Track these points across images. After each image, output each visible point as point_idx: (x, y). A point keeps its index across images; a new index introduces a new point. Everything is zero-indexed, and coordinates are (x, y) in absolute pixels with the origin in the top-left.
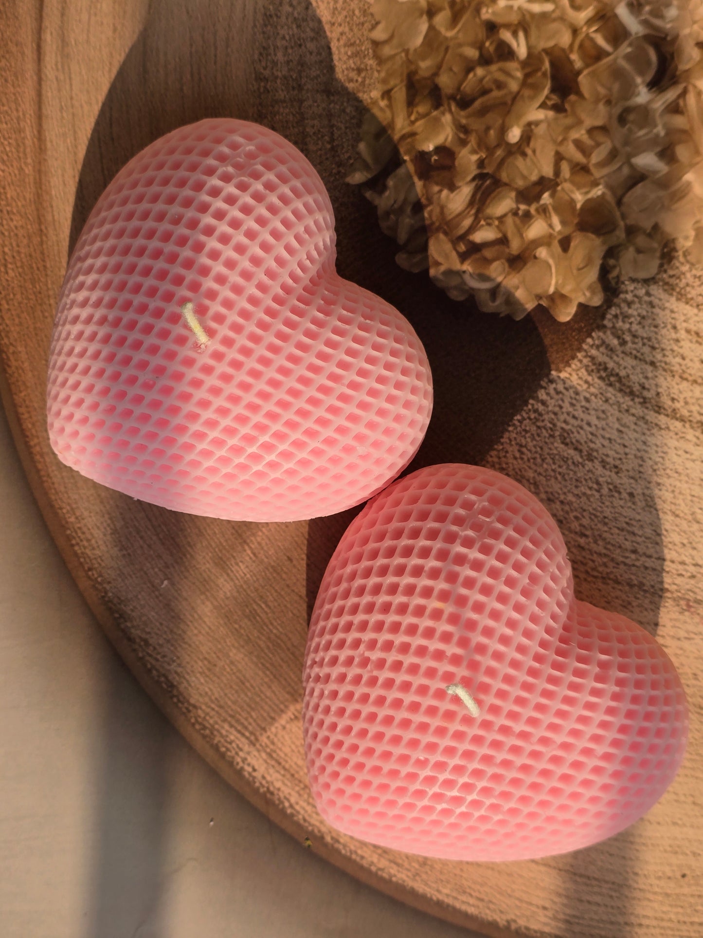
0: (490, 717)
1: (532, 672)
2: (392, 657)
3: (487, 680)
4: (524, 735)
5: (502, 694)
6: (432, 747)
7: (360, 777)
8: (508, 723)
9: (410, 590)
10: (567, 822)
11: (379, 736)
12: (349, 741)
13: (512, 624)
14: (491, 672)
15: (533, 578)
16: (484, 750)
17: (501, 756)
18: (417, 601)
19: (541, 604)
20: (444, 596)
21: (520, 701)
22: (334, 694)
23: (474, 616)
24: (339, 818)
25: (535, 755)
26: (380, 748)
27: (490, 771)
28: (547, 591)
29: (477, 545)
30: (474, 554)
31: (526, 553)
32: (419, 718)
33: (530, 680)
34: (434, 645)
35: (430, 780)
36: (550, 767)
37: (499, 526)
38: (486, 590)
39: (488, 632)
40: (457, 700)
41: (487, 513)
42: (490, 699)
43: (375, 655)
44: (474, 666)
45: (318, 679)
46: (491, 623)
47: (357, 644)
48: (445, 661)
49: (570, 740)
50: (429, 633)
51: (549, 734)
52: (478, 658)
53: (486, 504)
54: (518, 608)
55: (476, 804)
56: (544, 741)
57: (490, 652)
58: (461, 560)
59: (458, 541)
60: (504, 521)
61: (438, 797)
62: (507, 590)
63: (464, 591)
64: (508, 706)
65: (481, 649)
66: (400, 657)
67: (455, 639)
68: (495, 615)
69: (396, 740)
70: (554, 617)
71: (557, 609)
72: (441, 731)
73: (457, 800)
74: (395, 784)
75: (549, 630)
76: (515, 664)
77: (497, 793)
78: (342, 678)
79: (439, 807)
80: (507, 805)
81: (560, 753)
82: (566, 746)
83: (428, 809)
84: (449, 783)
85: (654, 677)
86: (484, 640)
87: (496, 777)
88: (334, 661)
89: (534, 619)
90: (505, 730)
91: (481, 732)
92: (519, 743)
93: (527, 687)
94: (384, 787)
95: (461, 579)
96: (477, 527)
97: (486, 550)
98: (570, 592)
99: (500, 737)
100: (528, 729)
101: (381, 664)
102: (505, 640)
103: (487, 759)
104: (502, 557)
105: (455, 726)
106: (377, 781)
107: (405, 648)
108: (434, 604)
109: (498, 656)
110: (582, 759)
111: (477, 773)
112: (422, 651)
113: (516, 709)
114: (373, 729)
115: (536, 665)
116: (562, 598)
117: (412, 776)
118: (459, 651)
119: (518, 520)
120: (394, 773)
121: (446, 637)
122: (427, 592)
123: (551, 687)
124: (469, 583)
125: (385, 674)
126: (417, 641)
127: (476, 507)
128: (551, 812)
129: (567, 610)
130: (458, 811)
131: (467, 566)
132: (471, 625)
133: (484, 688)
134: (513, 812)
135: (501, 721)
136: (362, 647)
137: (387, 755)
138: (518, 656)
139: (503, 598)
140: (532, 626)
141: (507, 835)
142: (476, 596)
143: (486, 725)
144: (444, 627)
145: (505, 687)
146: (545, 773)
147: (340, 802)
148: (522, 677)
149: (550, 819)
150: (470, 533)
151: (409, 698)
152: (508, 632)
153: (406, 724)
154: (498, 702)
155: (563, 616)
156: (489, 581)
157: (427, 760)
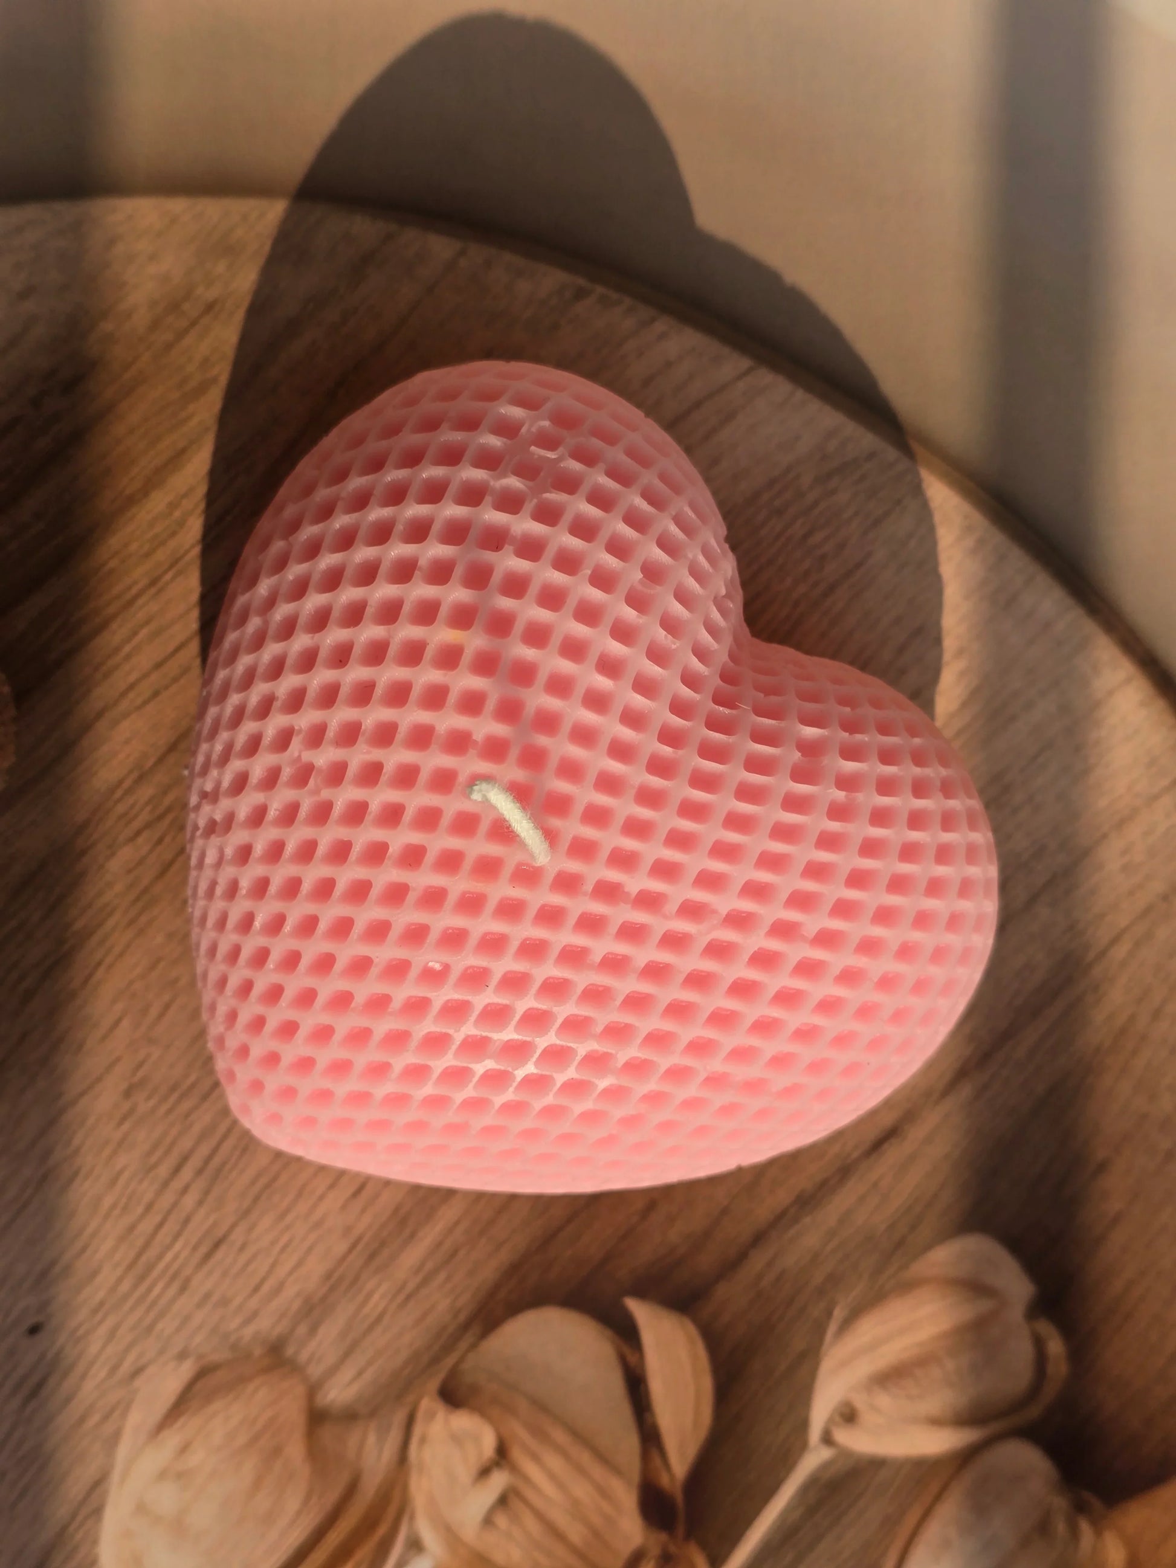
0: (573, 866)
1: (659, 767)
2: (359, 756)
3: (563, 786)
4: (648, 901)
5: (597, 816)
6: (454, 939)
7: (309, 1020)
8: (613, 875)
9: (390, 613)
10: (753, 1087)
11: (342, 928)
12: (279, 948)
13: (609, 667)
14: (571, 770)
15: (653, 573)
16: (566, 937)
17: (601, 947)
18: (406, 631)
19: (670, 625)
20: (463, 618)
21: (637, 829)
22: (244, 854)
23: (529, 653)
24: (275, 1118)
25: (674, 941)
26: (346, 952)
27: (582, 979)
28: (683, 597)
29: (529, 506)
30: (524, 525)
31: (634, 520)
32: (423, 879)
33: (655, 782)
34: (447, 721)
35: (456, 1011)
36: (708, 965)
37: (574, 466)
38: (552, 598)
39: (560, 686)
40: (502, 832)
41: (549, 442)
42: (573, 827)
43: (324, 757)
44: (533, 759)
45: (212, 828)
46: (566, 666)
47: (284, 740)
48: (472, 752)
49: (747, 905)
50: (435, 698)
51: (700, 896)
52: (542, 740)
53: (546, 423)
54: (623, 633)
55: (557, 1055)
56: (692, 911)
57: (566, 727)
58: (495, 539)
59: (488, 499)
60: (589, 459)
61: (476, 1046)
62: (596, 595)
63: (505, 603)
64: (612, 839)
65: (547, 722)
66: (376, 754)
67: (491, 704)
68: (574, 650)
69: (379, 931)
70: (701, 654)
71: (705, 637)
72: (472, 904)
73: (517, 1051)
74: (382, 1027)
75: (690, 680)
76: (621, 751)
77: (599, 1028)
78: (258, 817)
79: (480, 1068)
80: (625, 1054)
81: (728, 935)
82: (739, 921)
83: (457, 1076)
84: (496, 1015)
85: (917, 771)
86: (552, 703)
87: (595, 995)
88: (240, 784)
89: (657, 655)
90: (607, 892)
91: (557, 899)
92: (639, 917)
93: (649, 798)
94: (360, 1037)
95: (497, 578)
96: (527, 471)
97: (548, 515)
98: (735, 606)
99: (598, 908)
100: (656, 886)
101: (337, 774)
102: (597, 701)
103: (573, 956)
104: (584, 530)
105: (502, 890)
106: (344, 1024)
107: (385, 735)
108: (442, 635)
109: (584, 736)
110: (774, 945)
111: (555, 988)
112: (422, 738)
113: (630, 844)
114: (330, 913)
115: (667, 750)
116: (716, 615)
117: (417, 1007)
118: (500, 729)
119: (617, 455)
120: (379, 1004)
121: (472, 704)
122: (427, 613)
123: (699, 795)
124: (516, 586)
125: (346, 795)
126: (412, 716)
127: (524, 430)
128: (716, 1064)
129: (728, 640)
130: (520, 1074)
131: (508, 549)
132: (524, 674)
133: (558, 805)
134: (637, 1068)
135: (599, 872)
136: (296, 744)
137: (360, 967)
138: (627, 733)
139: (588, 614)
140: (653, 670)
141: (631, 1122)
142: (531, 612)
143: (567, 883)
144: (465, 681)
145: (603, 799)
146: (698, 981)
147: (274, 1081)
148: (638, 776)
149: (715, 1081)
150: (513, 482)
151: (400, 839)
152: (603, 682)
153: (396, 894)
154: (589, 832)
155: (720, 650)
156: (558, 578)
157: (447, 968)
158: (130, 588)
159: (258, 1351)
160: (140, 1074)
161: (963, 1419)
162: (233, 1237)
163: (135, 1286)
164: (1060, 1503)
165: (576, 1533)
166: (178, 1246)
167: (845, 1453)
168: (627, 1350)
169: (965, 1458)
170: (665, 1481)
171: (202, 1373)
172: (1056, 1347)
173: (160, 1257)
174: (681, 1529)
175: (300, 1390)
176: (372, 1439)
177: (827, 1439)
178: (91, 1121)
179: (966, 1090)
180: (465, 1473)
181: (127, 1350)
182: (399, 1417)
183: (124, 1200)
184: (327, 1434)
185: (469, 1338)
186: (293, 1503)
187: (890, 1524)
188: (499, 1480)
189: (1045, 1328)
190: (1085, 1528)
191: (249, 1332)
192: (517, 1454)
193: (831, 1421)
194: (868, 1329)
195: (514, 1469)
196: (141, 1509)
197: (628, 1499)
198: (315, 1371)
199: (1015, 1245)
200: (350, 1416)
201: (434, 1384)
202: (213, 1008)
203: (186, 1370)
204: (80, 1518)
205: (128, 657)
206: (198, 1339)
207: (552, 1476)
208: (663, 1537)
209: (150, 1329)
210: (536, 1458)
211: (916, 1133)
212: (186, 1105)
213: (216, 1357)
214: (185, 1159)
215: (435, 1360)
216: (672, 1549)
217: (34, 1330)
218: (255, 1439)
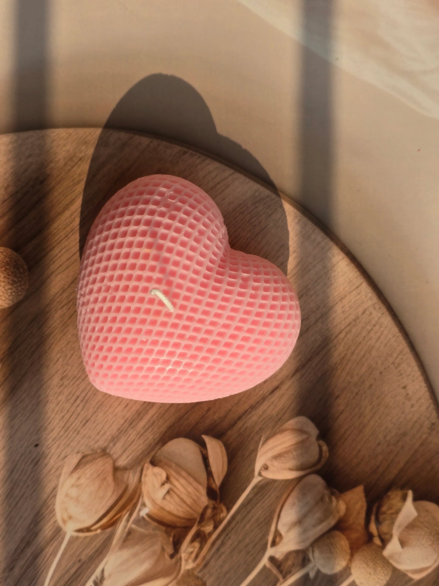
0: (181, 312)
1: (204, 285)
2: (123, 283)
3: (177, 291)
4: (201, 321)
5: (187, 298)
6: (149, 332)
7: (111, 355)
8: (192, 314)
9: (130, 245)
10: (232, 371)
11: (119, 330)
12: (102, 336)
13: (189, 258)
14: (180, 286)
15: (201, 233)
16: (179, 331)
17: (189, 334)
18: (135, 250)
19: (206, 247)
20: (150, 246)
21: (198, 302)
22: (92, 311)
23: (168, 255)
24: (102, 383)
25: (208, 332)
26: (120, 337)
27: (184, 343)
28: (210, 239)
29: (167, 215)
30: (166, 220)
31: (196, 219)
32: (140, 316)
33: (203, 289)
34: (146, 274)
35: (150, 352)
36: (218, 338)
37: (180, 204)
38: (174, 240)
39: (176, 264)
40: (161, 303)
41: (173, 198)
42: (180, 302)
43: (113, 284)
44: (169, 283)
45: (83, 304)
46: (178, 258)
47: (102, 279)
48: (153, 282)
49: (228, 322)
50: (143, 267)
51: (215, 320)
52: (171, 278)
53: (172, 192)
54: (193, 249)
55: (177, 363)
56: (213, 324)
57: (178, 275)
58: (158, 224)
59: (156, 214)
60: (183, 202)
61: (155, 361)
62: (185, 239)
63: (161, 242)
64: (191, 305)
65: (173, 274)
66: (127, 283)
67: (157, 269)
68: (180, 254)
69: (129, 331)
70: (215, 254)
71: (216, 250)
72: (154, 323)
73: (167, 362)
74: (130, 356)
75: (212, 261)
76: (193, 281)
77: (189, 356)
78: (96, 300)
79: (157, 367)
80: (196, 363)
81: (223, 330)
82: (226, 326)
83: (151, 369)
84: (161, 353)
85: (275, 285)
86: (174, 268)
87: (187, 347)
88: (91, 292)
89: (203, 255)
90: (190, 319)
91: (177, 321)
92: (199, 325)
93: (201, 293)
94: (124, 359)
95: (159, 235)
96: (167, 206)
97: (173, 218)
98: (226, 241)
99: (187, 323)
100: (203, 317)
101: (117, 289)
102: (186, 268)
103: (181, 336)
104: (182, 221)
105: (161, 319)
106: (120, 356)
107: (129, 278)
108: (144, 250)
109: (183, 277)
110: (236, 333)
111: (176, 345)
112: (139, 278)
113: (196, 306)
114: (115, 326)
115: (205, 280)
116: (219, 243)
117: (140, 351)
118: (160, 276)
119: (191, 201)
120: (129, 350)
121: (153, 269)
122: (140, 245)
123: (215, 293)
124: (164, 237)
125: (119, 294)
126: (136, 273)
127: (166, 195)
128: (221, 365)
129: (223, 250)
130: (168, 368)
131: (162, 227)
132: (166, 261)
133: (177, 296)
134: (199, 367)
135: (187, 313)
136: (106, 281)
137: (124, 340)
138: (195, 276)
139: (183, 244)
140: (202, 259)
141: (198, 381)
142: (168, 244)
143: (179, 317)
144: (150, 263)
145: (188, 294)
146: (215, 343)
147: (102, 372)
148: (198, 287)
149: (221, 370)
150: (163, 209)
151: (134, 305)
152: (188, 262)
153: (133, 321)
154: (185, 303)
155: (220, 253)
156: (175, 234)
157: (147, 340)
158: (59, 238)
159: (99, 451)
160: (65, 374)
161: (298, 469)
162: (92, 418)
163: (64, 433)
164: (327, 492)
165: (189, 501)
166: (76, 421)
167: (265, 478)
168: (203, 450)
169: (299, 479)
170: (214, 486)
171: (84, 457)
172: (325, 448)
173: (71, 425)
174: (218, 500)
175: (111, 462)
176: (131, 475)
177: (260, 474)
178: (51, 387)
179: (298, 375)
180: (158, 485)
181: (63, 451)
182: (139, 469)
183: (61, 409)
184: (119, 474)
185: (158, 447)
186: (109, 494)
187: (278, 498)
188: (167, 486)
189: (321, 442)
190: (334, 499)
191: (96, 445)
192: (172, 479)
193: (261, 469)
194: (271, 443)
195: (171, 483)
196: (67, 495)
197: (204, 491)
198: (115, 456)
199: (313, 419)
200: (125, 469)
201: (148, 460)
202: (85, 353)
203: (79, 456)
204: (50, 498)
205: (60, 257)
206: (82, 448)
207: (182, 485)
208: (214, 502)
209: (69, 445)
210: (177, 480)
211: (285, 387)
212: (78, 383)
213: (87, 453)
214: (78, 397)
215: (149, 453)
216: (216, 506)
217: (37, 445)
218: (98, 476)
